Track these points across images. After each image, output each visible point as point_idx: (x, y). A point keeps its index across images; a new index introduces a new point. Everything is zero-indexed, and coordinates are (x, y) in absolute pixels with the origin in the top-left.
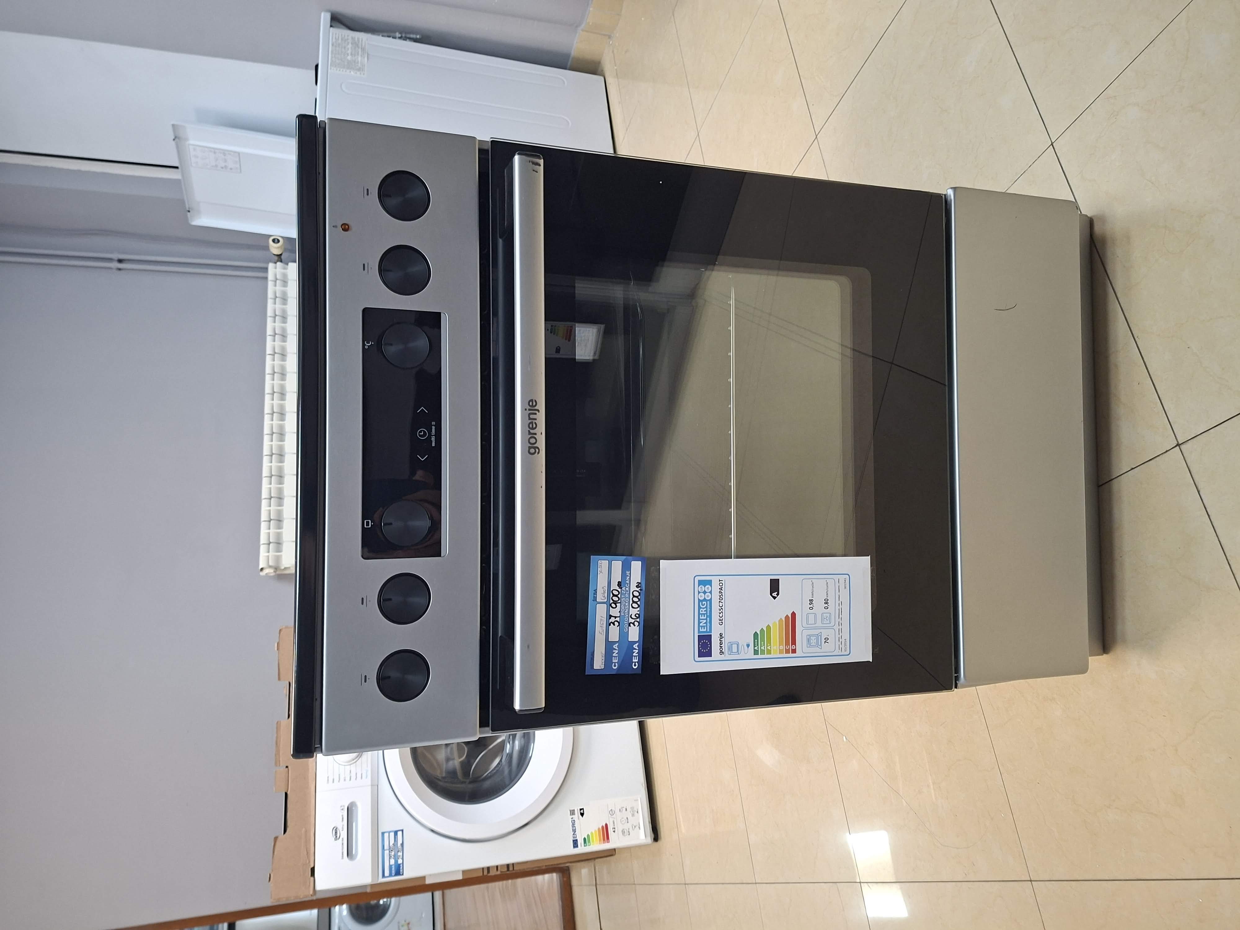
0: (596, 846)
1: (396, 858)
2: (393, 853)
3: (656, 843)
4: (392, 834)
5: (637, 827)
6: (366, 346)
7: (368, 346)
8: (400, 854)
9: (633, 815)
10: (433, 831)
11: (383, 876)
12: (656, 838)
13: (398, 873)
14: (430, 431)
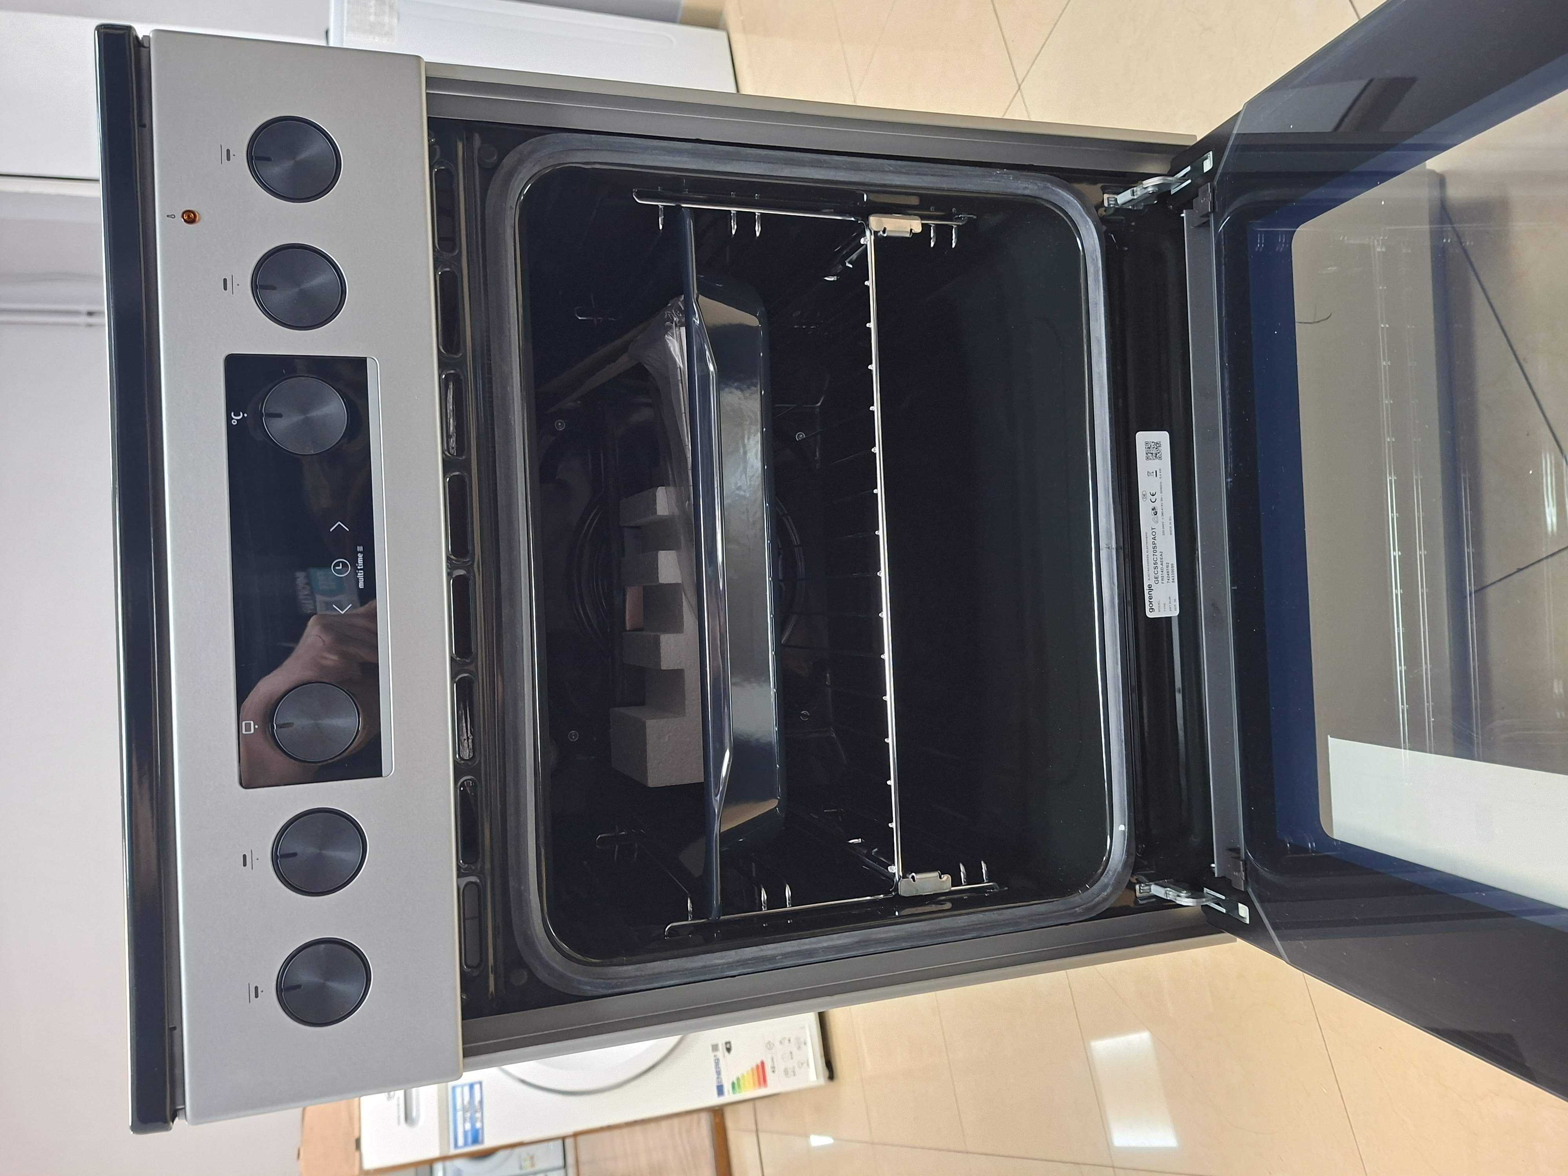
0: (749, 1092)
1: (473, 1121)
2: (468, 1115)
3: (832, 1084)
4: (467, 1090)
5: (805, 1065)
6: (233, 421)
7: (237, 420)
8: (478, 1115)
9: (799, 1048)
10: (523, 1082)
11: (456, 1146)
12: (831, 1076)
13: (476, 1140)
14: (354, 562)
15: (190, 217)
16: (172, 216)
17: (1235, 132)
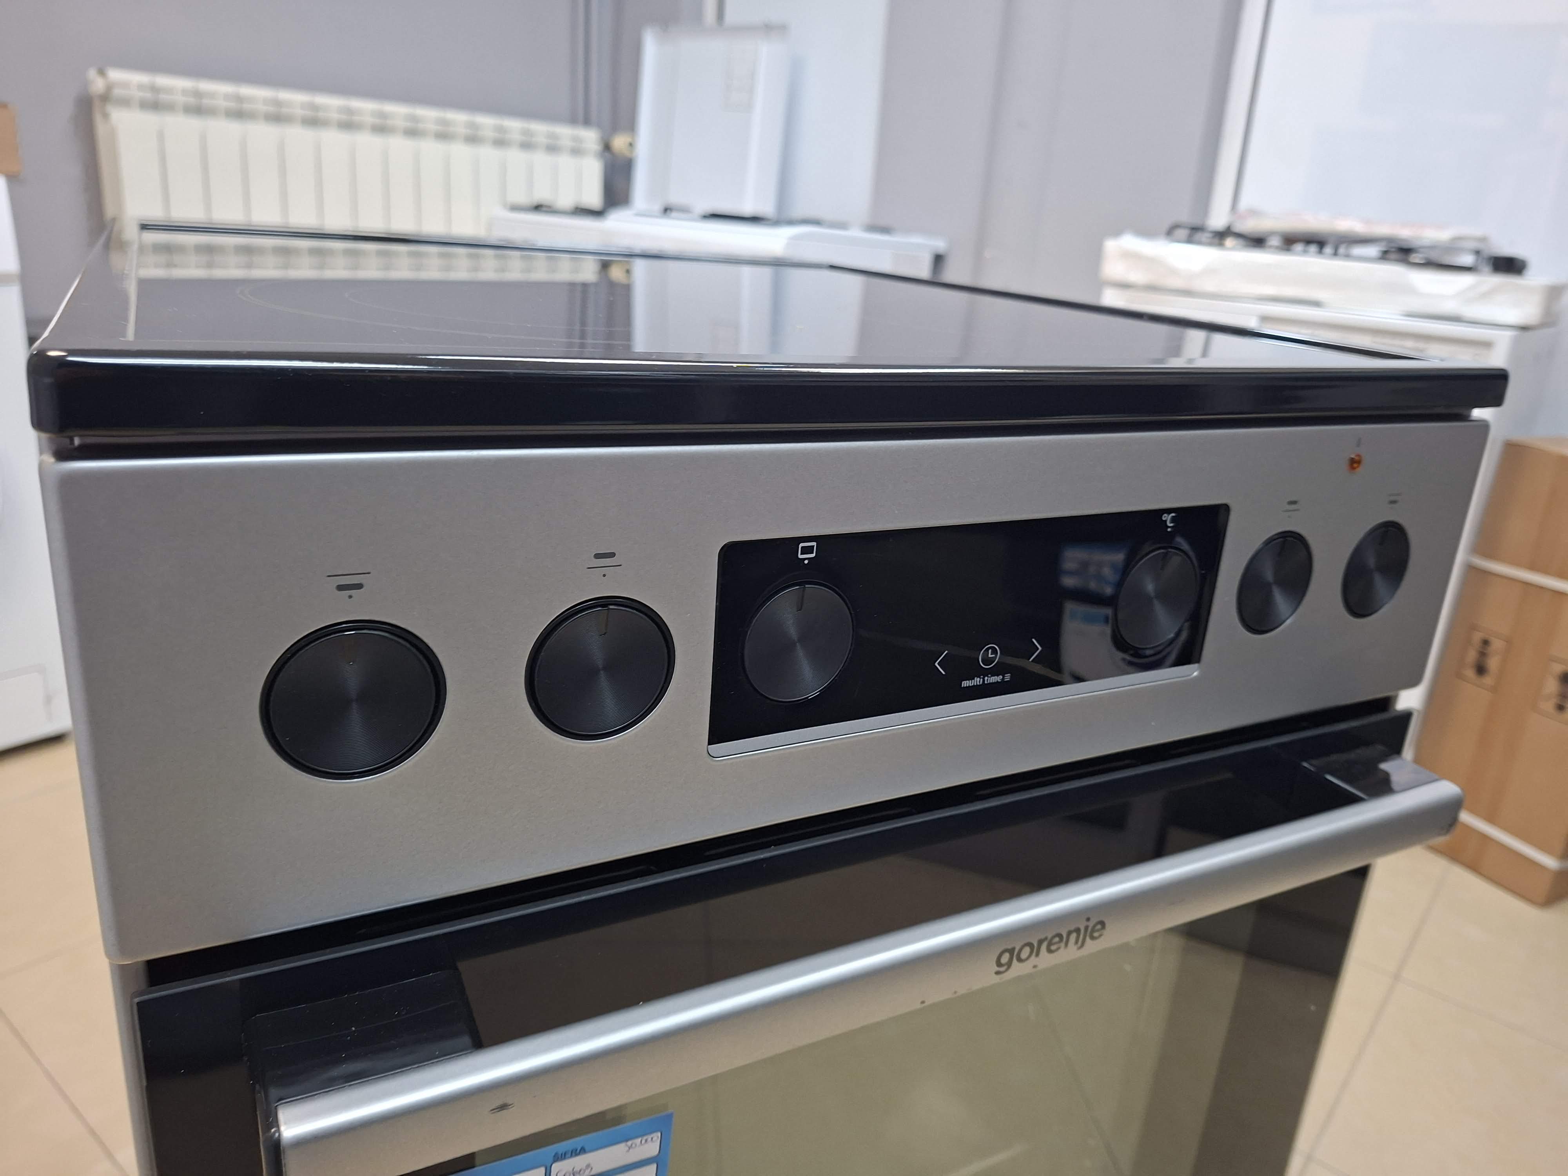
14: (993, 672)
15: (1354, 463)
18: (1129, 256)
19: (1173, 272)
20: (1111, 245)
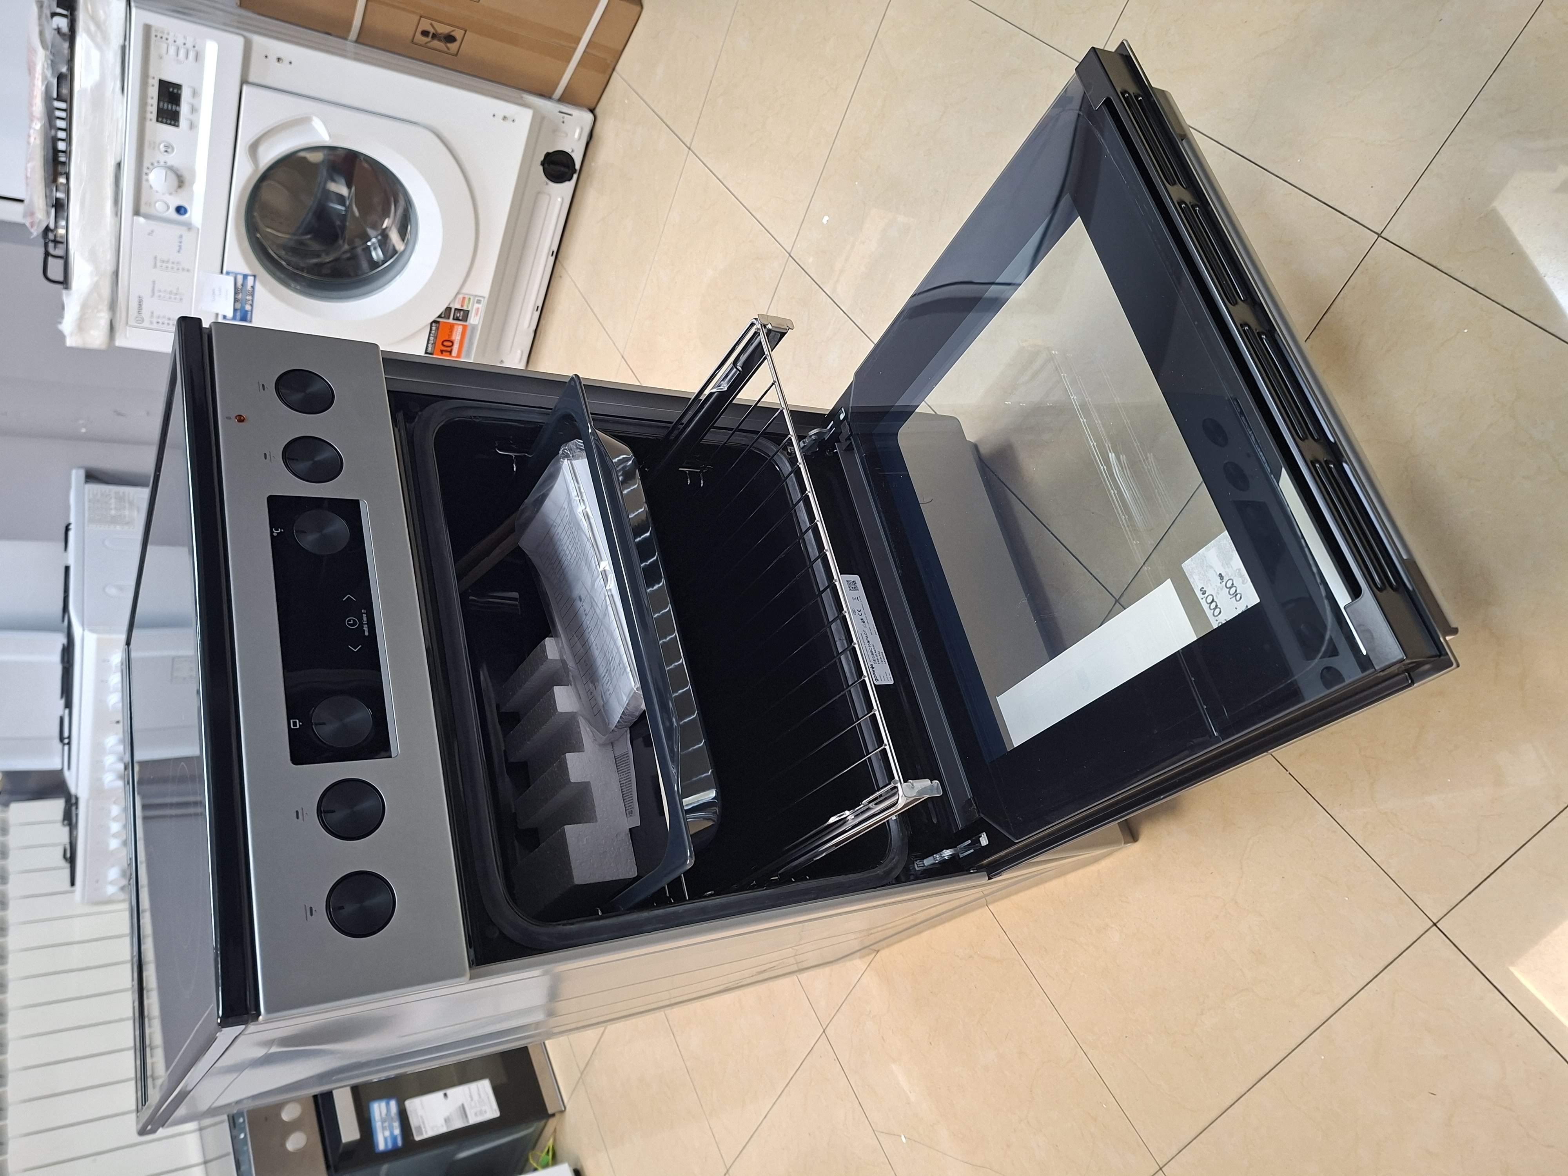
6: (275, 534)
14: (361, 619)
15: (241, 419)
16: (229, 418)
17: (851, 406)
18: (81, 325)
19: (96, 287)
20: (71, 342)
